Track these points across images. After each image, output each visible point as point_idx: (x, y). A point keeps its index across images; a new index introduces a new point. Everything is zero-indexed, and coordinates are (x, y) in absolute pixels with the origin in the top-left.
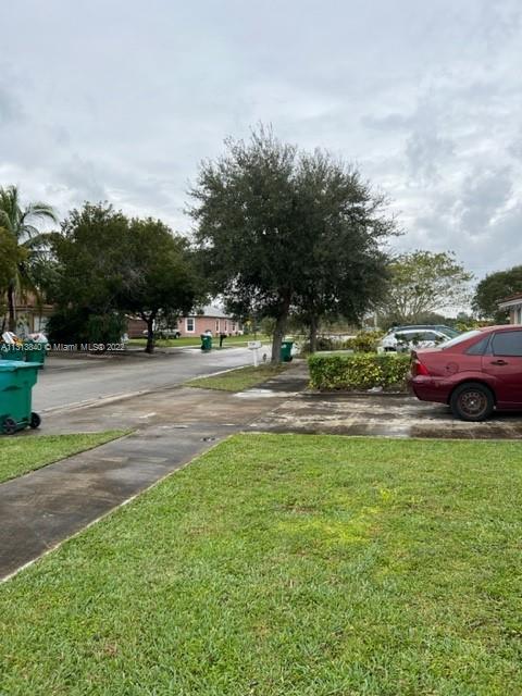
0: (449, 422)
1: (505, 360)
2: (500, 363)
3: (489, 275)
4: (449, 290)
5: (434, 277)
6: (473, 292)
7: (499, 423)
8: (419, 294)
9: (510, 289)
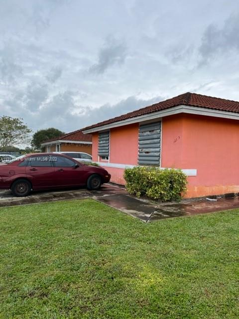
0: (10, 198)
1: (36, 168)
2: (34, 170)
3: (39, 131)
4: (20, 136)
5: (13, 130)
6: (32, 138)
7: (33, 196)
8: (6, 137)
9: (48, 137)
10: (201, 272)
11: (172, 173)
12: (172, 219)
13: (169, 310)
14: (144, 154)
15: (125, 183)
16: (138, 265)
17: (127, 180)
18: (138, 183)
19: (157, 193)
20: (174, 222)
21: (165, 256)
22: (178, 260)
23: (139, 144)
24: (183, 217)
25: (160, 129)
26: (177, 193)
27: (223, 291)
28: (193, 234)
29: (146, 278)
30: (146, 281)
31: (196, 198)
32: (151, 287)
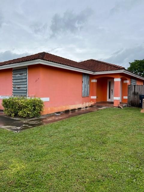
10: (48, 156)
11: (35, 100)
12: (34, 128)
13: (28, 184)
14: (17, 89)
15: (3, 108)
16: (9, 161)
17: (4, 107)
18: (12, 108)
19: (25, 113)
20: (35, 130)
21: (28, 151)
22: (36, 152)
23: (13, 82)
24: (41, 126)
25: (27, 73)
26: (38, 112)
27: (60, 164)
28: (46, 135)
29: (14, 168)
30: (14, 169)
31: (50, 114)
32: (17, 173)
